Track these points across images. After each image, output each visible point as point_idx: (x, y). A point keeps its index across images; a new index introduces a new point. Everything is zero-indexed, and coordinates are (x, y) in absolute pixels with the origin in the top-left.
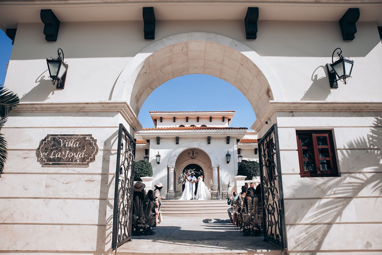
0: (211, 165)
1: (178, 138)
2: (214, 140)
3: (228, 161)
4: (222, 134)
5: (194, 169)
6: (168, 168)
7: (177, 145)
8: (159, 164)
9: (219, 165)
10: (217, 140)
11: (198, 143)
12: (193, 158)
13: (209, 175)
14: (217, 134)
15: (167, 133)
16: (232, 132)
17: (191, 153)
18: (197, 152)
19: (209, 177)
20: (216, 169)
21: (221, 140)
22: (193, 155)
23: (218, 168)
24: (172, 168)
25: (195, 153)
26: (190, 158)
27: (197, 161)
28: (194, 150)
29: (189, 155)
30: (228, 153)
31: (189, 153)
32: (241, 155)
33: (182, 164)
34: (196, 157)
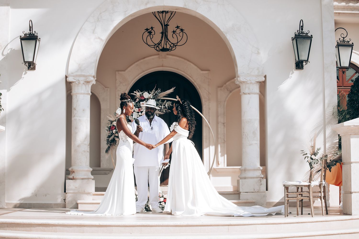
0: (233, 76)
5: (171, 90)
6: (69, 85)
8: (34, 69)
9: (265, 77)
12: (164, 50)
13: (221, 110)
17: (158, 29)
18: (178, 27)
19: (221, 120)
20: (256, 89)
22: (166, 37)
23: (263, 85)
24: (85, 84)
25: (170, 29)
26: (154, 47)
27: (178, 58)
28: (166, 20)
29: (149, 37)
30: (301, 31)
31: (147, 30)
32: (347, 39)
33: (124, 71)
34: (175, 45)
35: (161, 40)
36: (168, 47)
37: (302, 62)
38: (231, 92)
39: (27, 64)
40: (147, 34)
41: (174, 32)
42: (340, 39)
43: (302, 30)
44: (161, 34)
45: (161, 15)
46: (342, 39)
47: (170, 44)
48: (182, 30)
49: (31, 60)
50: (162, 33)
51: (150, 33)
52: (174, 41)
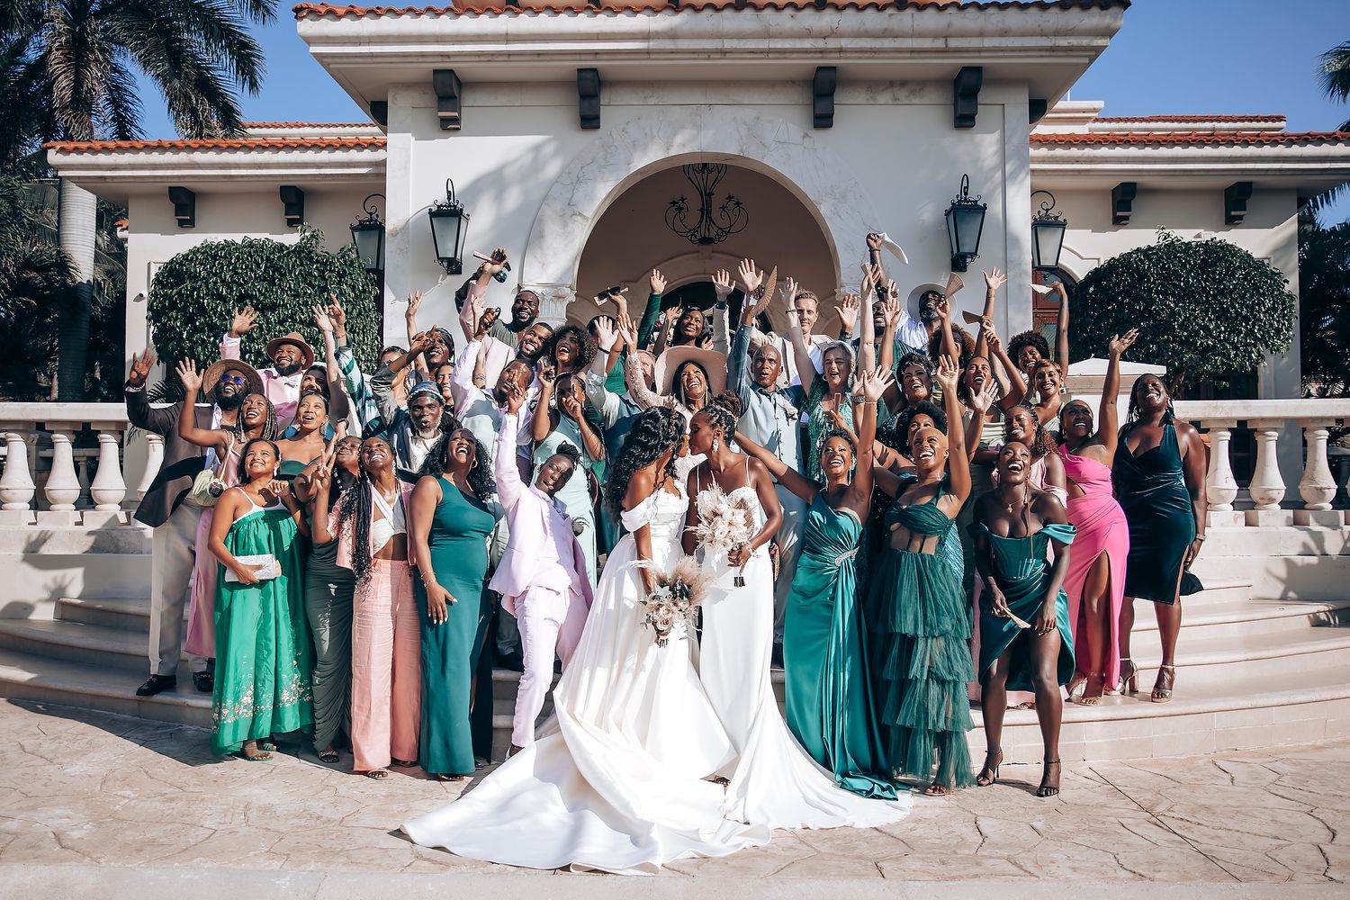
1: (589, 75)
2: (861, 97)
3: (966, 249)
4: (927, 43)
7: (589, 137)
8: (459, 272)
10: (884, 97)
11: (745, 123)
12: (706, 241)
14: (887, 43)
15: (507, 38)
16: (1005, 33)
17: (694, 202)
18: (730, 198)
21: (916, 101)
22: (709, 214)
24: (555, 300)
25: (717, 202)
26: (687, 236)
27: (732, 258)
28: (710, 184)
29: (677, 217)
30: (963, 196)
31: (674, 203)
32: (1053, 213)
33: (635, 282)
34: (725, 232)
35: (701, 222)
36: (713, 235)
37: (964, 256)
38: (828, 319)
39: (445, 264)
40: (673, 211)
41: (723, 207)
42: (1039, 212)
43: (966, 194)
44: (700, 212)
45: (699, 176)
46: (1043, 212)
47: (716, 229)
48: (738, 204)
49: (451, 255)
50: (702, 210)
51: (680, 209)
52: (724, 224)
